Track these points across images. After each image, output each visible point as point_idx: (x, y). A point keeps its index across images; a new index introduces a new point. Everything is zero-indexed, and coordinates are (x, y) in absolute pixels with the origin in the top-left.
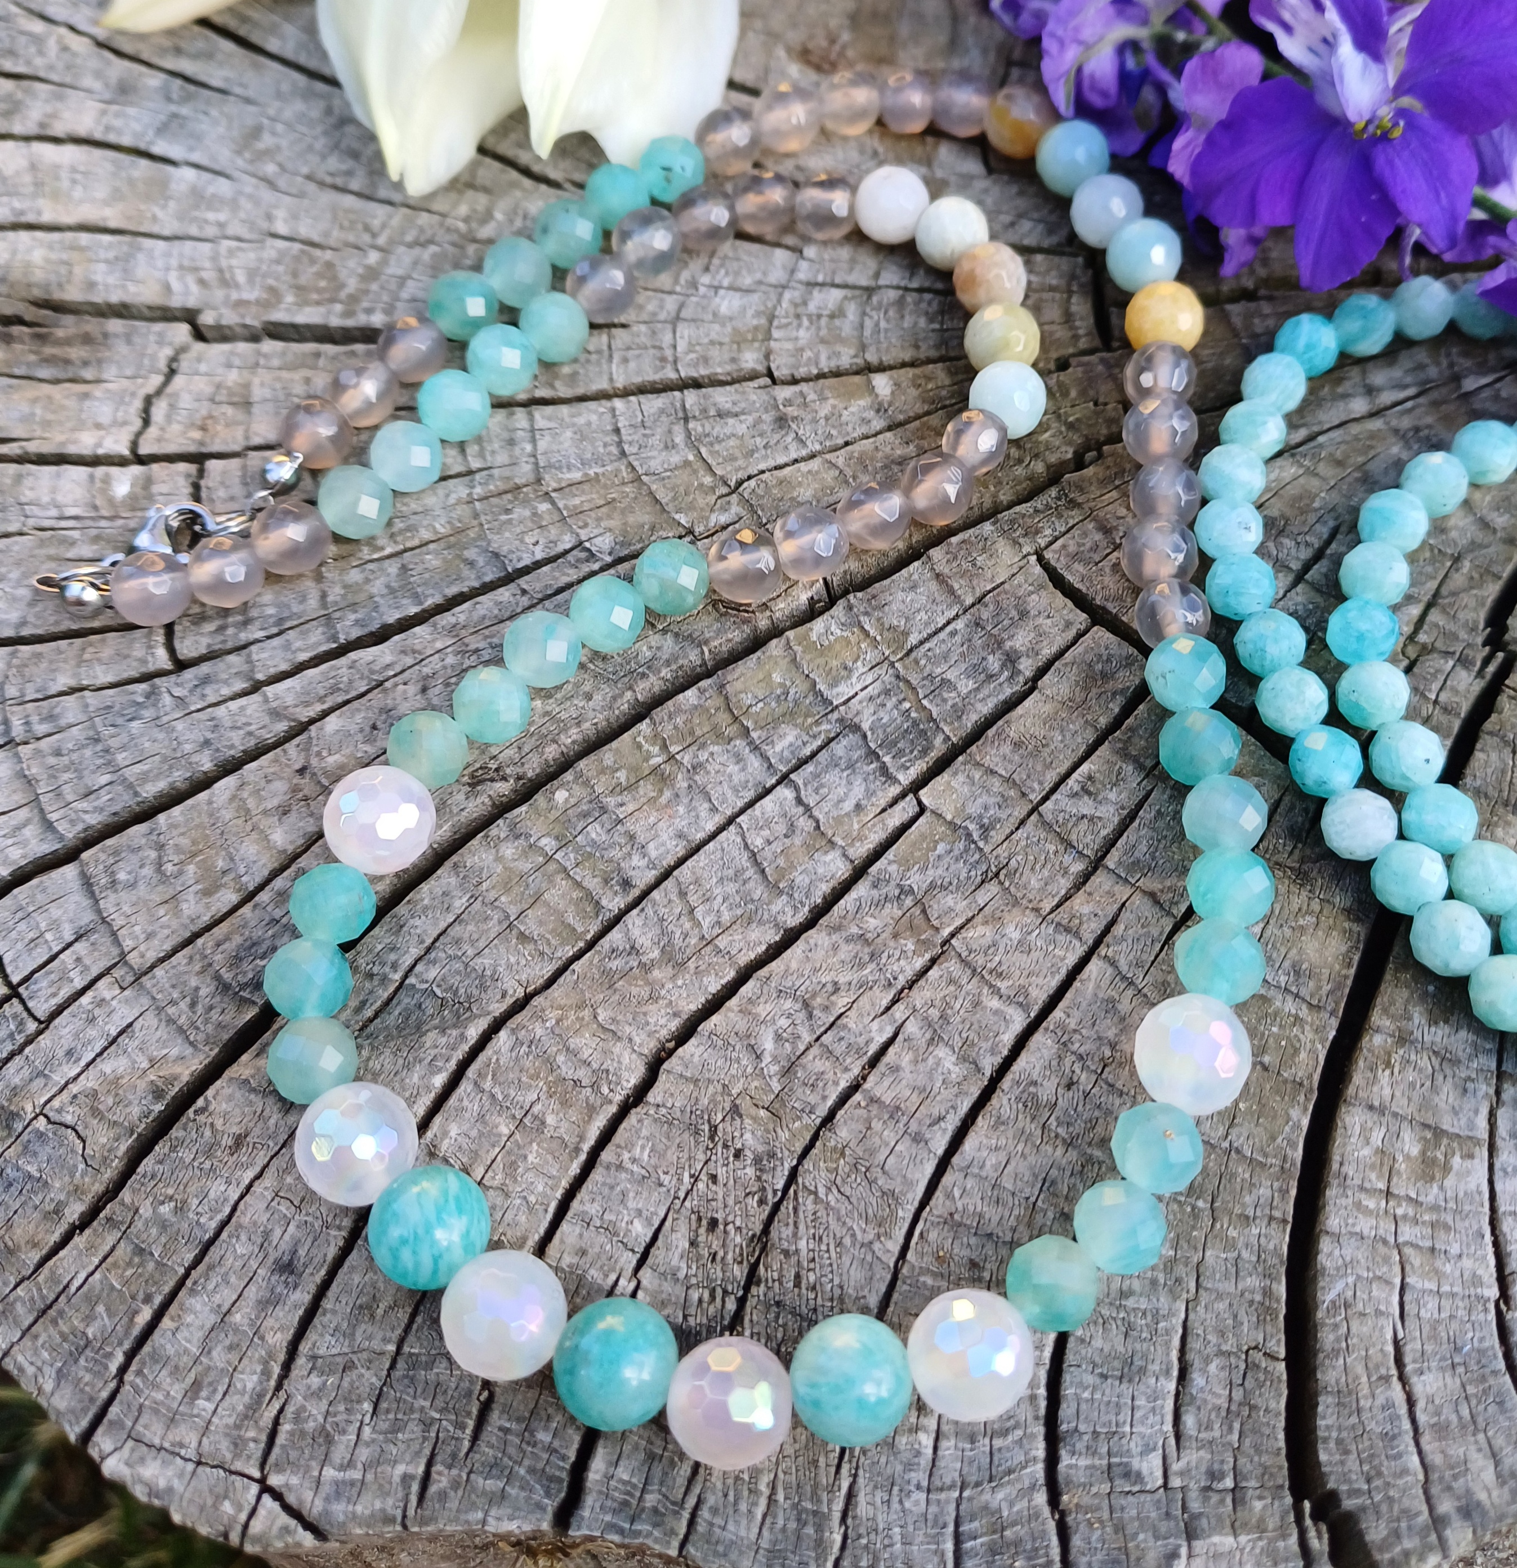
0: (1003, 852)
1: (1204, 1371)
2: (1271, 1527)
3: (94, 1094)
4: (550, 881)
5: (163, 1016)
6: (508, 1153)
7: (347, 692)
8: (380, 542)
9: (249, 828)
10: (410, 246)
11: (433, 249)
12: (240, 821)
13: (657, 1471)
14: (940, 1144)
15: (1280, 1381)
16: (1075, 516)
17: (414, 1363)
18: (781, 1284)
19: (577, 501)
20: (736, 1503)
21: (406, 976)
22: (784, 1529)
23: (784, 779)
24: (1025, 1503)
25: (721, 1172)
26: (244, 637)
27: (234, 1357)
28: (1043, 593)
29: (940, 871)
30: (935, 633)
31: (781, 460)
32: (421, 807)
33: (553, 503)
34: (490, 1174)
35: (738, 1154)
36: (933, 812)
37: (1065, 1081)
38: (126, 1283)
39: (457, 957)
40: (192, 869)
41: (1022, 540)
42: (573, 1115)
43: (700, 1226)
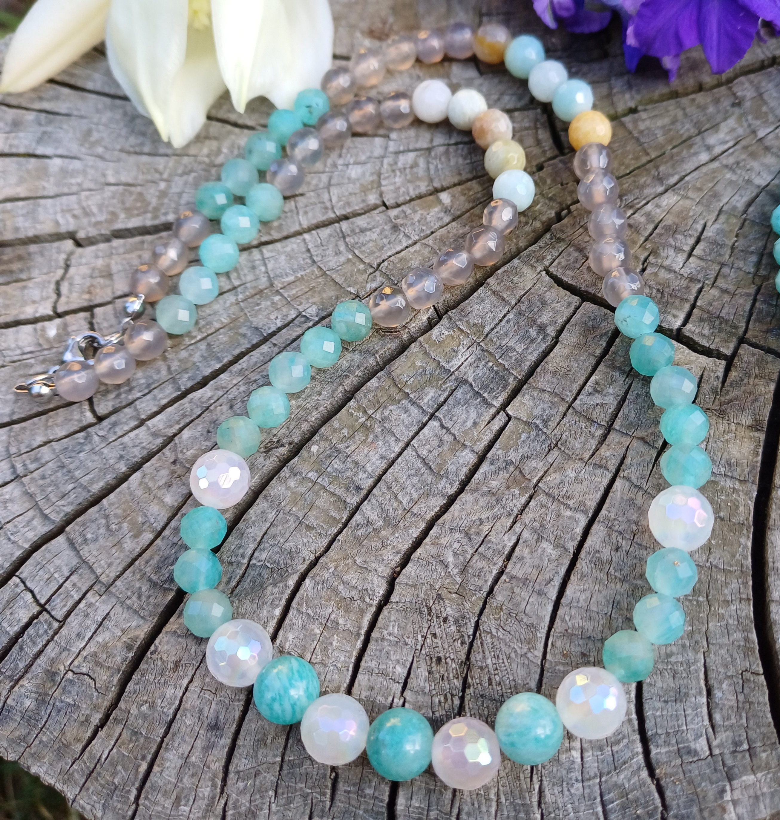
0: (557, 432)
1: (720, 688)
2: (773, 766)
3: (95, 655)
4: (317, 495)
5: (124, 606)
6: (322, 643)
7: (190, 416)
8: (194, 334)
9: (152, 498)
10: (181, 175)
11: (193, 175)
12: (146, 495)
13: (434, 799)
14: (553, 594)
15: (763, 686)
16: (562, 246)
17: (292, 765)
18: (481, 685)
19: (294, 292)
20: (479, 807)
21: (250, 560)
23: (432, 416)
24: (636, 778)
25: (438, 631)
26: (131, 397)
27: (195, 780)
28: (553, 290)
29: (525, 449)
30: (499, 323)
31: (399, 248)
32: (241, 468)
33: (282, 295)
34: (314, 656)
35: (445, 620)
36: (515, 418)
37: (614, 548)
38: (131, 751)
39: (275, 545)
40: (125, 525)
41: (535, 265)
42: (353, 616)
43: (432, 662)
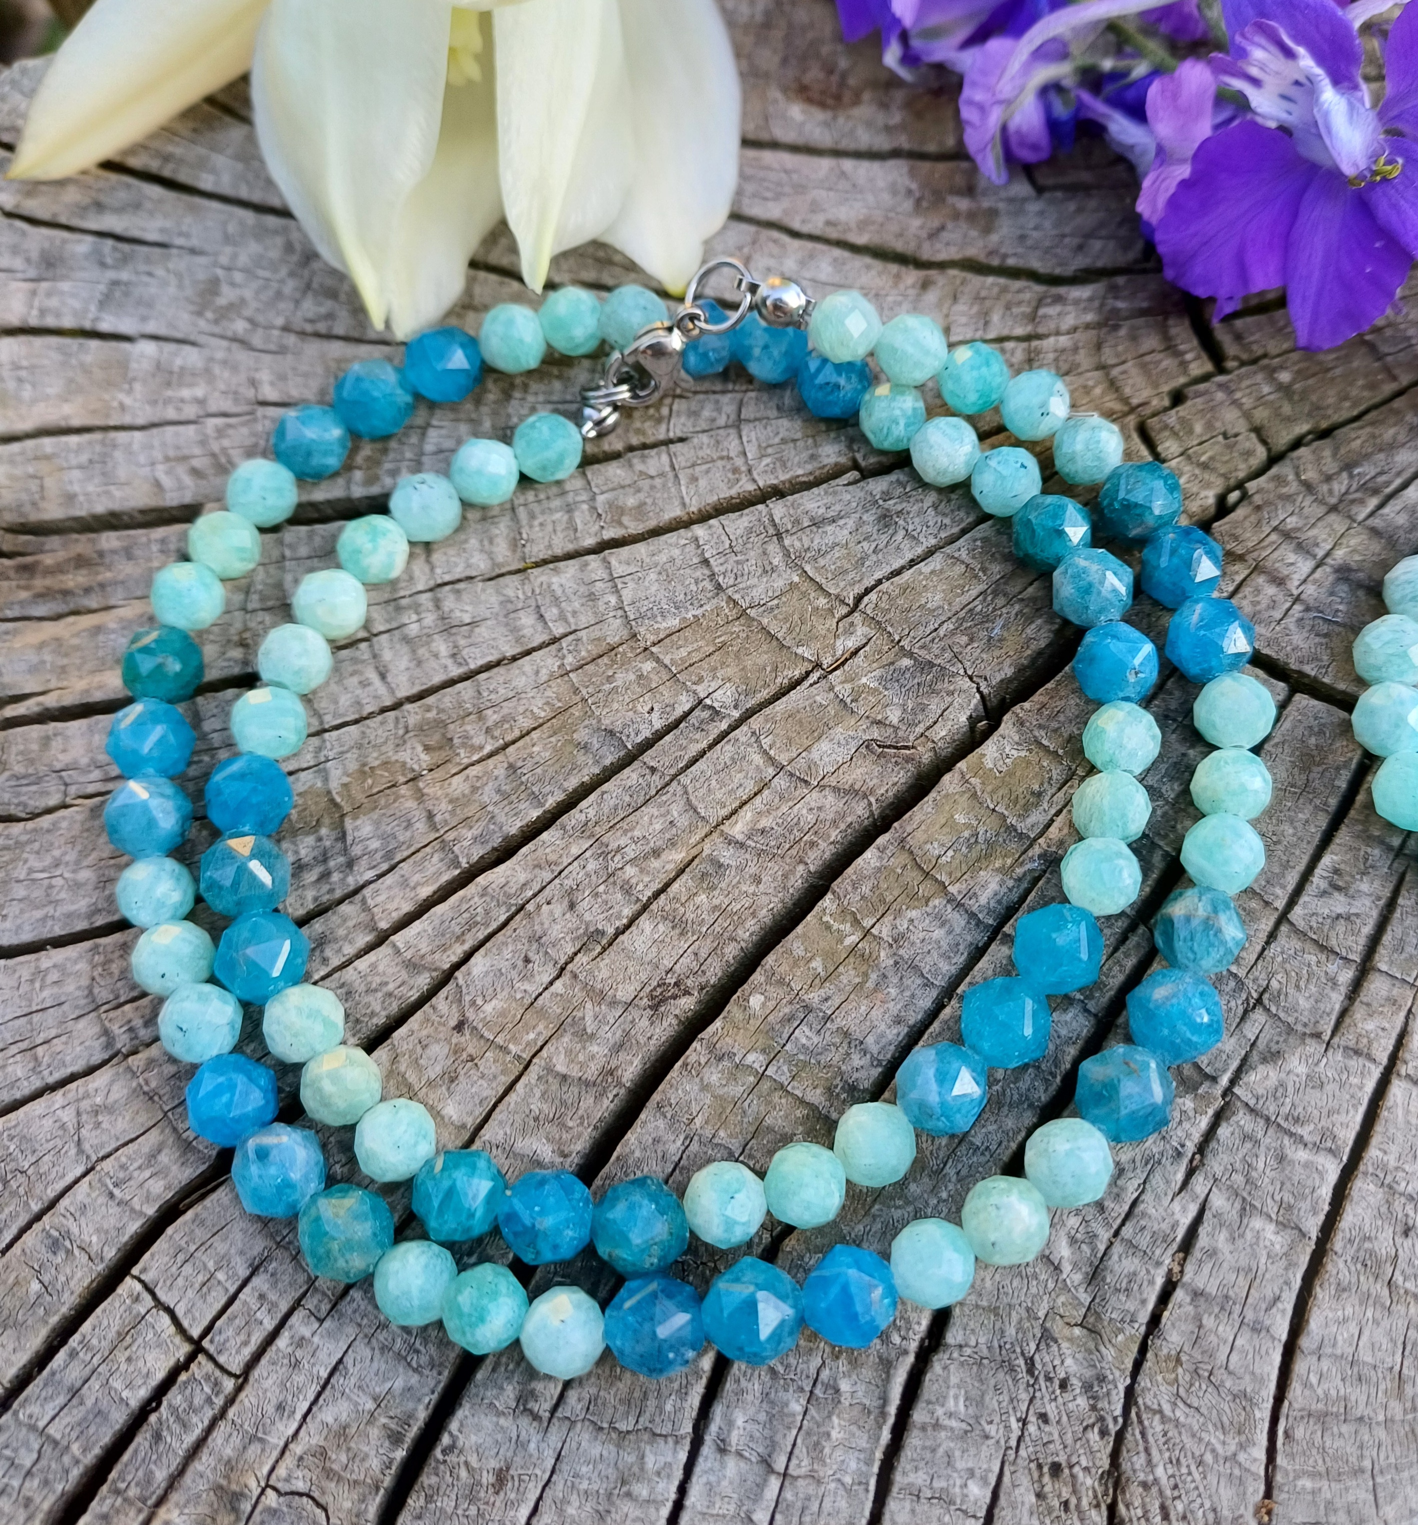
0: (1259, 973)
3: (321, 1452)
4: (768, 1103)
5: (375, 1344)
6: (808, 1434)
7: (487, 925)
8: (477, 741)
14: (1281, 1329)
16: (1239, 571)
18: (1147, 1520)
19: (683, 652)
23: (996, 933)
25: (1051, 1409)
26: (352, 881)
31: (897, 564)
33: (658, 660)
34: (794, 1461)
35: (1064, 1385)
37: (1400, 1229)
43: (1041, 1475)
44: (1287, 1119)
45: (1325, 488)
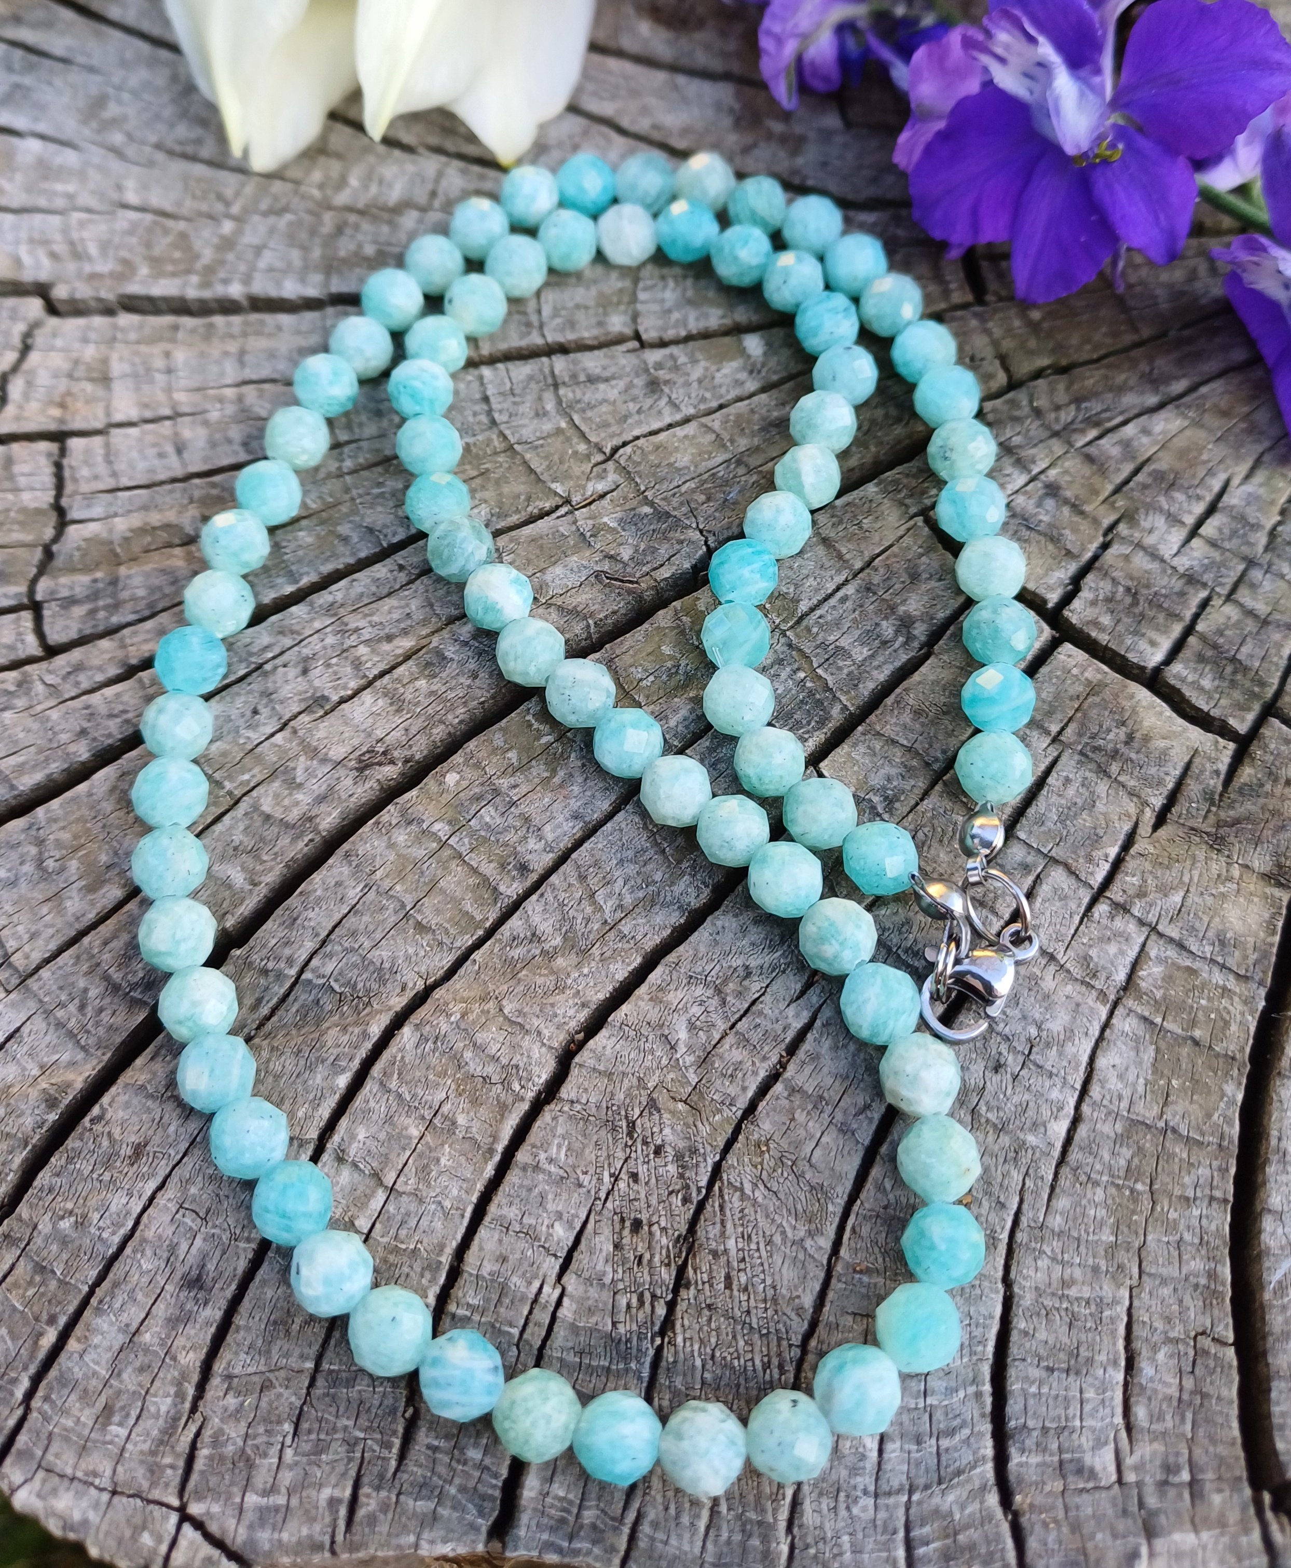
0: (908, 824)
1: (1152, 1359)
2: (1231, 1521)
4: (445, 868)
5: (51, 1021)
6: (420, 1156)
9: (131, 821)
13: (594, 1486)
14: (865, 1136)
15: (1230, 1367)
17: (334, 1380)
18: (711, 1286)
20: (677, 1516)
21: (301, 972)
22: (729, 1542)
24: (976, 1505)
25: (642, 1170)
26: (114, 620)
27: (146, 1379)
28: (933, 555)
30: (826, 599)
31: (655, 426)
34: (402, 1178)
35: (658, 1151)
37: (991, 1064)
38: (28, 1303)
39: (352, 950)
40: (73, 865)
41: (908, 501)
42: (484, 1112)
43: (623, 1228)
44: (906, 951)
45: (1053, 416)
